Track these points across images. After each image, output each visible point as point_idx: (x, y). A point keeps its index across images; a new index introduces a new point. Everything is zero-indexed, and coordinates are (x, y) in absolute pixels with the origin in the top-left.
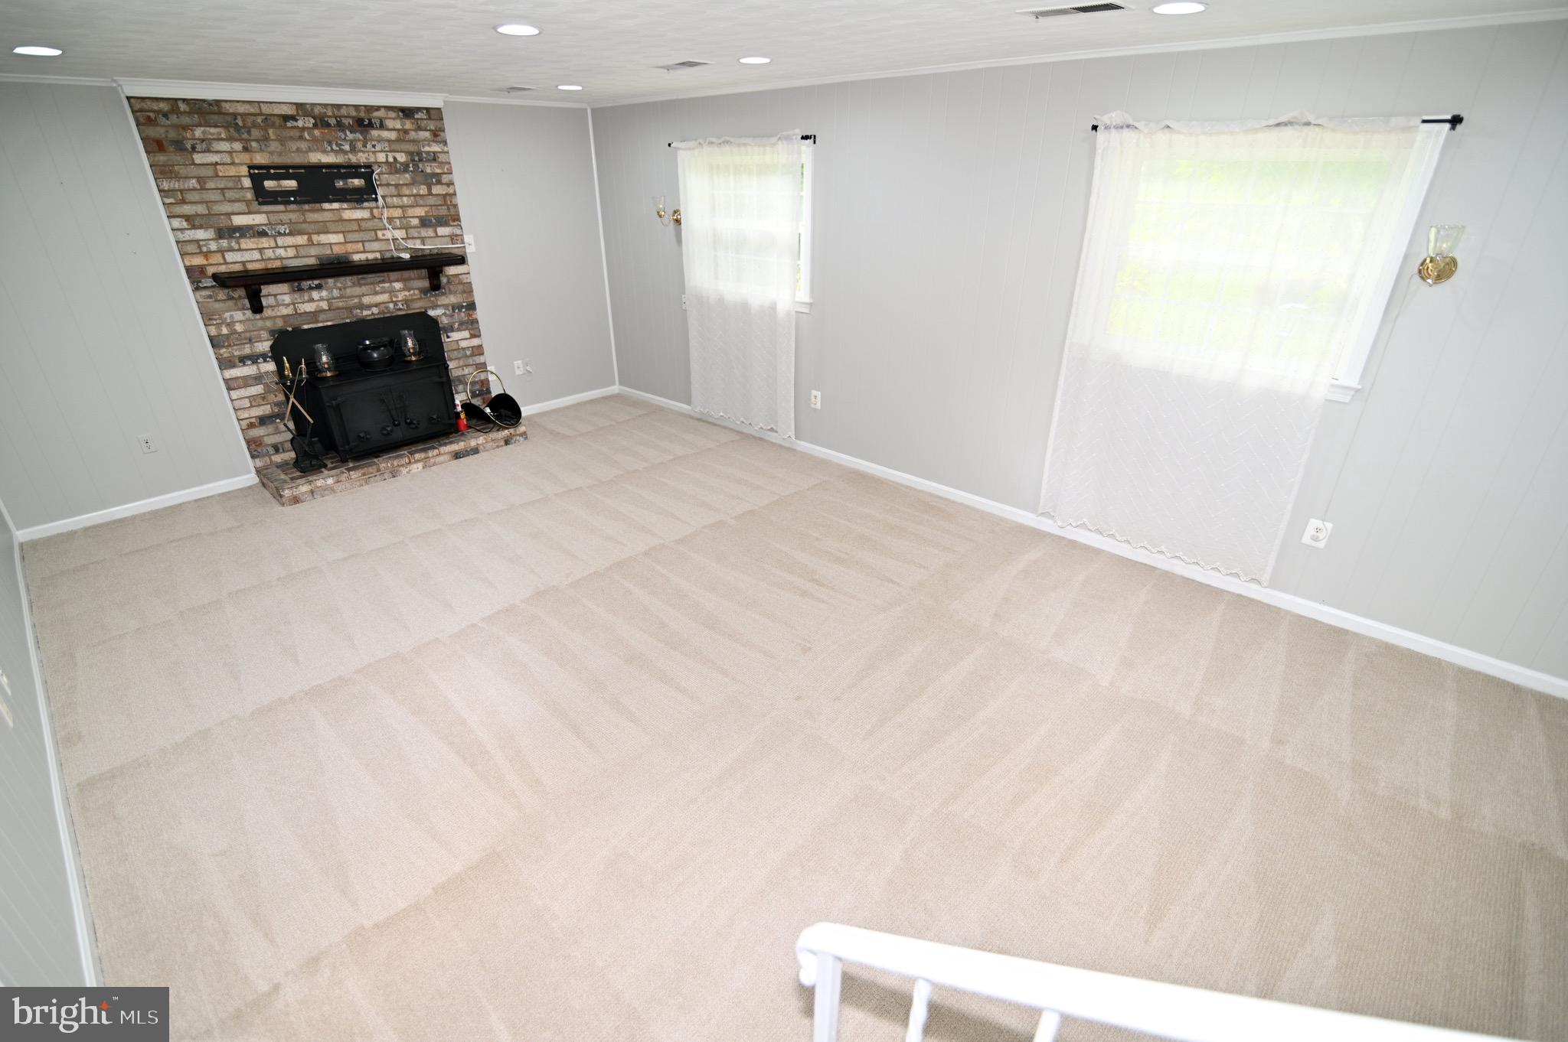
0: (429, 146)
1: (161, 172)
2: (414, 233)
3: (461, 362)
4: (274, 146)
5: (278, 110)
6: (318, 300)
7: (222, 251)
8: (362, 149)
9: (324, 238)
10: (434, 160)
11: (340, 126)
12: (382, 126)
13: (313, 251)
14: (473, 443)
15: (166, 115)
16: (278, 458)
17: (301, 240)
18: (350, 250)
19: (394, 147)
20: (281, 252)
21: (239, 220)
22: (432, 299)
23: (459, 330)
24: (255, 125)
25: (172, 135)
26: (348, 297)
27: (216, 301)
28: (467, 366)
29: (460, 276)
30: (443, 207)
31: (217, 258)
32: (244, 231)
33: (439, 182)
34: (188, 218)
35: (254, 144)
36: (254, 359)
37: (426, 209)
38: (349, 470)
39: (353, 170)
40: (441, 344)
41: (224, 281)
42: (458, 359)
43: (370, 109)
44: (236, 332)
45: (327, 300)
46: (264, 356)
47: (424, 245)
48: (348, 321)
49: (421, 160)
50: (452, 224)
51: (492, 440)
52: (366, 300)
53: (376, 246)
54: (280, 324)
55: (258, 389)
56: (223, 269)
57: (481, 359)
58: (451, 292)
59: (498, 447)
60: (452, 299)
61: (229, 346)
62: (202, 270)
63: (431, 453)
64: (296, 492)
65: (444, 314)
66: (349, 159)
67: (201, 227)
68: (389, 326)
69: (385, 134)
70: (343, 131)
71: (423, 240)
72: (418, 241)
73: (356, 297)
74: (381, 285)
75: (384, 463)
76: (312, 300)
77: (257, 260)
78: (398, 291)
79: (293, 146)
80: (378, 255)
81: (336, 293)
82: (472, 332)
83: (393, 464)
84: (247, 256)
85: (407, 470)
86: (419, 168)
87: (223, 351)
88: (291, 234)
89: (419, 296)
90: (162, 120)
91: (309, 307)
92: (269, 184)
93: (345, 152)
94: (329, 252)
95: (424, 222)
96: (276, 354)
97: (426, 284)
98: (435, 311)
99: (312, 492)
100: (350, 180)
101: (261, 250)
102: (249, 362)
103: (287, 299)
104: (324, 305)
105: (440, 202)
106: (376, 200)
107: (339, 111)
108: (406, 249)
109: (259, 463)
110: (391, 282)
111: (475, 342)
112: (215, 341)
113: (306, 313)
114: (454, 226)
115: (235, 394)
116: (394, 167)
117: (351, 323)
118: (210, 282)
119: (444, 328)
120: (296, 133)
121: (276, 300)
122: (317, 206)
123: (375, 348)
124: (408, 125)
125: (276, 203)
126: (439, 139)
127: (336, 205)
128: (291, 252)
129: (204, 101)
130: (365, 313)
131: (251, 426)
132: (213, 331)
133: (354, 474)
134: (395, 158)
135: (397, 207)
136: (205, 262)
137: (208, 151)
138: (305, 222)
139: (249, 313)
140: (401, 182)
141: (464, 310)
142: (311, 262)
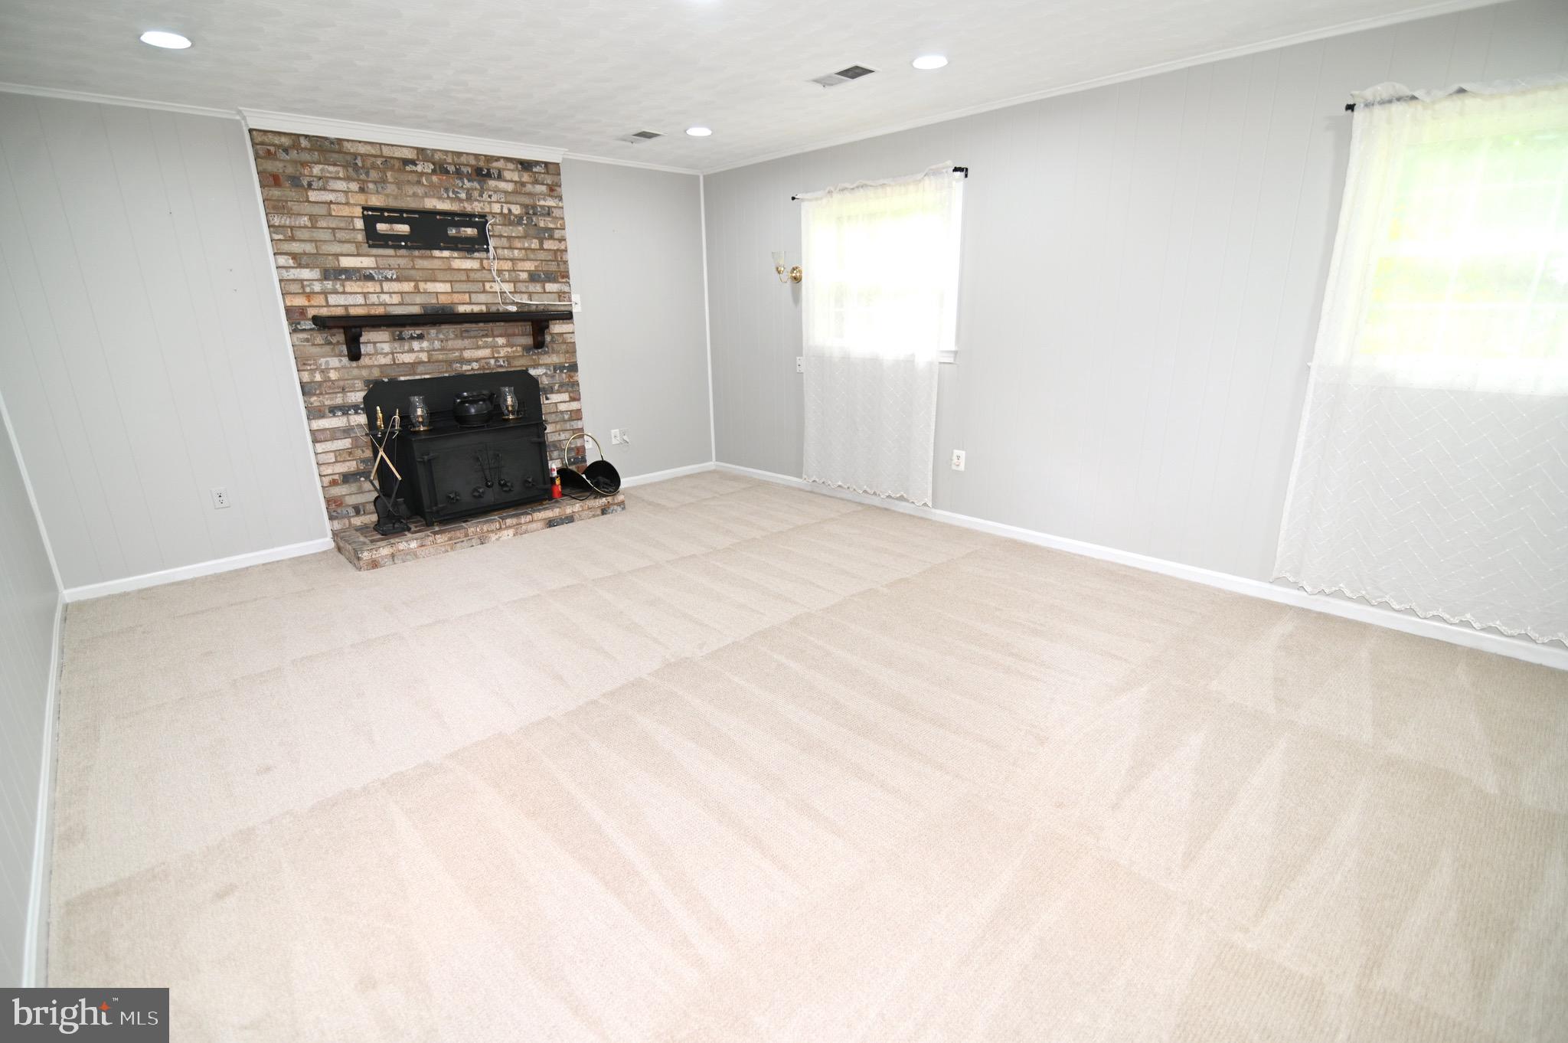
0: (544, 200)
1: (273, 207)
2: (522, 287)
3: (558, 427)
4: (391, 189)
5: (398, 154)
6: (418, 351)
7: (325, 293)
8: (478, 198)
9: (431, 287)
10: (549, 214)
11: (458, 173)
12: (500, 177)
13: (419, 299)
14: (569, 511)
15: (286, 150)
16: (357, 521)
17: (408, 287)
18: (456, 301)
19: (510, 198)
20: (385, 298)
21: (346, 262)
22: (534, 357)
23: (559, 392)
24: (374, 167)
25: (290, 170)
26: (450, 350)
27: (313, 345)
28: (564, 430)
29: (564, 335)
30: (553, 263)
31: (319, 300)
32: (350, 274)
33: (551, 237)
34: (294, 256)
35: (371, 186)
36: (345, 409)
37: (536, 263)
38: (435, 533)
39: (467, 219)
40: (538, 406)
41: (322, 323)
42: (555, 422)
43: (490, 159)
44: (328, 380)
45: (428, 352)
46: (356, 408)
47: (531, 301)
48: (447, 375)
49: (535, 214)
50: (560, 280)
51: (589, 508)
52: (467, 354)
53: (482, 298)
54: (376, 374)
55: (346, 443)
56: (324, 312)
57: (578, 424)
58: (554, 351)
59: (594, 516)
60: (554, 359)
61: (321, 394)
62: (302, 310)
63: (523, 519)
64: (375, 555)
65: (545, 374)
66: (464, 207)
67: (307, 266)
68: (489, 383)
69: (502, 185)
70: (461, 179)
71: (530, 295)
72: (525, 296)
73: (457, 350)
74: (484, 340)
75: (473, 528)
76: (412, 351)
77: (360, 305)
78: (501, 347)
79: (410, 190)
80: (484, 308)
81: (437, 345)
82: (572, 395)
83: (482, 529)
84: (350, 300)
85: (497, 537)
86: (532, 221)
87: (314, 399)
88: (398, 280)
89: (521, 354)
90: (282, 155)
91: (408, 358)
92: (381, 227)
93: (460, 200)
94: (434, 301)
95: (533, 277)
96: (368, 406)
97: (528, 341)
98: (535, 370)
99: (393, 556)
100: (463, 229)
101: (365, 295)
102: (340, 413)
103: (386, 348)
104: (424, 357)
105: (550, 258)
106: (487, 250)
107: (459, 158)
108: (513, 303)
109: (337, 525)
110: (494, 336)
111: (574, 406)
112: (306, 389)
113: (404, 363)
114: (563, 282)
115: (320, 447)
116: (508, 219)
117: (449, 377)
118: (309, 325)
119: (544, 388)
120: (413, 178)
121: (375, 347)
122: (428, 252)
123: (473, 402)
124: (526, 177)
125: (386, 246)
126: (555, 194)
127: (446, 253)
128: (396, 299)
129: (326, 139)
130: (465, 368)
131: (334, 483)
132: (306, 377)
133: (440, 538)
134: (510, 210)
135: (506, 259)
136: (307, 303)
137: (324, 189)
138: (413, 268)
139: (345, 360)
140: (514, 235)
141: (565, 371)
142: (415, 310)
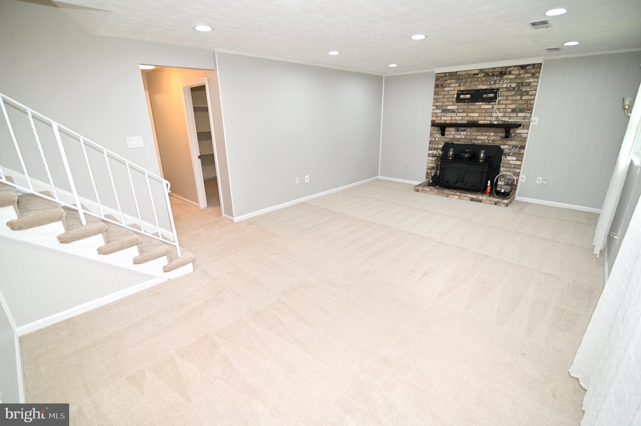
0: (528, 79)
1: (436, 93)
2: (507, 115)
3: (507, 169)
4: (468, 84)
5: (473, 72)
6: (462, 135)
7: (441, 116)
8: (498, 83)
9: (472, 115)
10: (529, 85)
11: (493, 75)
12: (510, 74)
13: (467, 118)
15: (442, 77)
17: (464, 114)
18: (479, 119)
19: (512, 81)
20: (457, 118)
21: (449, 107)
22: (504, 141)
23: (512, 156)
24: (465, 78)
25: (442, 83)
26: (472, 136)
27: (435, 130)
28: (509, 171)
29: (522, 134)
30: (525, 105)
31: (439, 118)
32: (449, 111)
33: (527, 94)
34: (437, 106)
35: (462, 84)
36: (437, 149)
37: (516, 105)
39: (491, 91)
40: (500, 160)
42: (507, 167)
43: (507, 68)
44: (435, 140)
45: (465, 135)
46: (440, 149)
47: (510, 120)
48: (469, 143)
49: (522, 86)
50: (526, 112)
52: (478, 138)
53: (490, 118)
54: (448, 140)
55: (435, 159)
56: (439, 121)
58: (514, 140)
60: (514, 143)
61: (433, 144)
62: (435, 121)
63: (462, 195)
65: (508, 148)
66: (492, 87)
67: (439, 109)
69: (510, 77)
70: (493, 77)
71: (510, 118)
72: (508, 118)
73: (475, 136)
74: (486, 133)
76: (460, 134)
77: (449, 120)
78: (492, 136)
79: (474, 84)
80: (489, 122)
81: (469, 133)
82: (518, 158)
83: (448, 193)
84: (447, 118)
85: (452, 196)
86: (520, 88)
87: (431, 145)
88: (462, 112)
89: (499, 139)
90: (441, 79)
91: (458, 137)
92: (462, 96)
93: (491, 84)
94: (472, 119)
95: (513, 111)
96: (443, 149)
97: (503, 135)
98: (503, 146)
99: (422, 190)
100: (489, 94)
101: (451, 117)
102: (436, 150)
103: (453, 133)
104: (463, 137)
105: (524, 103)
106: (496, 101)
107: (494, 70)
108: (500, 121)
109: (426, 179)
110: (490, 132)
111: (518, 163)
112: (431, 142)
113: (457, 138)
114: (527, 113)
115: (429, 158)
116: (508, 89)
117: (470, 144)
118: (435, 125)
119: (506, 153)
120: (477, 79)
121: (450, 133)
122: (474, 103)
124: (522, 72)
125: (461, 102)
126: (535, 76)
127: (480, 103)
128: (460, 118)
129: (453, 72)
130: (476, 142)
131: (429, 169)
132: (431, 139)
134: (510, 86)
135: (503, 104)
136: (436, 119)
137: (449, 87)
138: (468, 109)
139: (441, 135)
140: (509, 95)
141: (518, 148)
142: (465, 122)
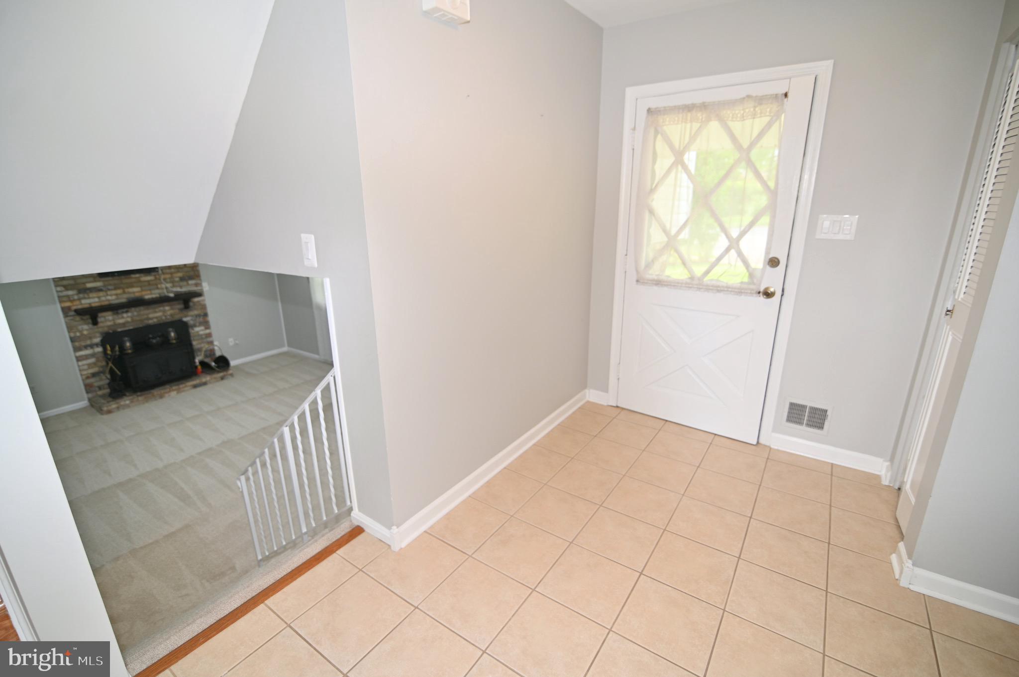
2: (177, 284)
3: (200, 342)
6: (126, 318)
7: (80, 299)
9: (131, 290)
13: (125, 296)
14: (204, 380)
16: (100, 393)
17: (119, 291)
18: (143, 294)
20: (109, 298)
21: (89, 285)
22: (185, 313)
23: (199, 326)
26: (142, 315)
27: (75, 321)
28: (203, 343)
29: (200, 302)
30: (192, 272)
31: (77, 303)
32: (91, 290)
34: (65, 286)
36: (91, 346)
37: (183, 273)
38: (138, 396)
40: (189, 334)
41: (80, 313)
42: (198, 340)
44: (82, 335)
45: (131, 317)
46: (97, 345)
47: (181, 289)
51: (214, 378)
52: (151, 316)
53: (157, 291)
54: (106, 329)
55: (92, 360)
56: (80, 307)
57: (209, 339)
58: (195, 309)
59: (217, 381)
60: (196, 312)
61: (80, 341)
62: (69, 308)
63: (181, 386)
64: (110, 408)
65: (191, 319)
67: (71, 290)
68: (161, 328)
71: (181, 287)
72: (178, 288)
73: (146, 315)
74: (159, 309)
75: (156, 392)
76: (123, 318)
77: (97, 302)
78: (168, 311)
80: (158, 296)
81: (135, 314)
82: (206, 327)
83: (161, 392)
84: (92, 301)
85: (168, 395)
87: (76, 343)
88: (115, 289)
89: (178, 312)
91: (121, 321)
94: (133, 296)
95: (182, 279)
96: (103, 343)
97: (182, 306)
98: (186, 319)
99: (118, 407)
101: (99, 298)
102: (89, 348)
103: (110, 318)
104: (129, 320)
106: (158, 271)
108: (172, 292)
109: (90, 395)
110: (163, 307)
111: (207, 331)
112: (73, 340)
113: (119, 324)
114: (197, 279)
115: (80, 363)
117: (142, 327)
118: (72, 313)
119: (191, 325)
121: (105, 319)
123: (153, 338)
125: (108, 276)
128: (114, 297)
130: (150, 322)
131: (88, 378)
132: (72, 335)
133: (140, 398)
136: (71, 305)
138: (122, 283)
139: (91, 326)
141: (201, 317)
142: (124, 300)
